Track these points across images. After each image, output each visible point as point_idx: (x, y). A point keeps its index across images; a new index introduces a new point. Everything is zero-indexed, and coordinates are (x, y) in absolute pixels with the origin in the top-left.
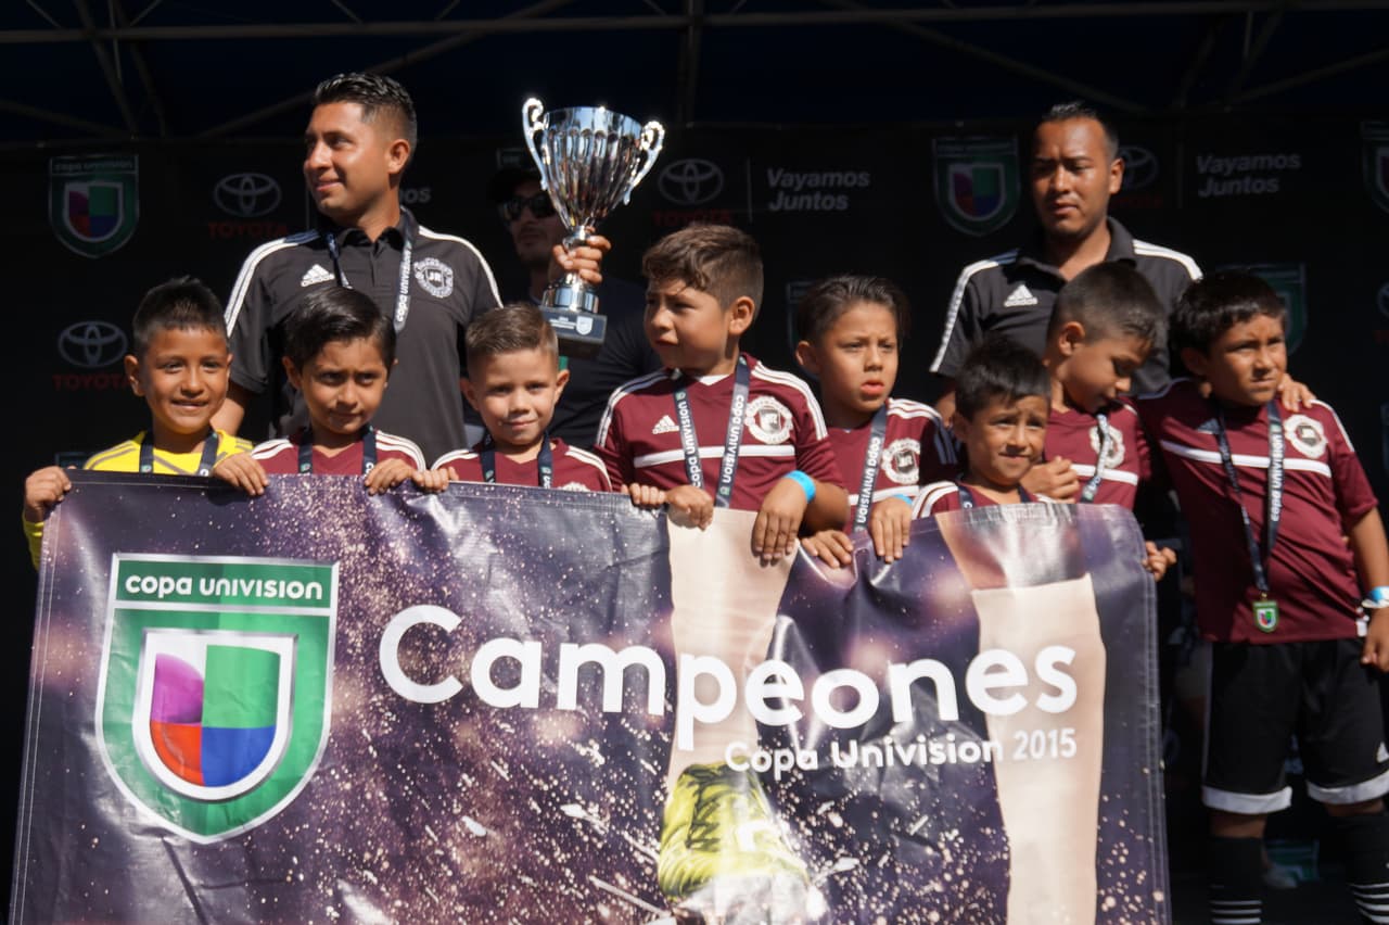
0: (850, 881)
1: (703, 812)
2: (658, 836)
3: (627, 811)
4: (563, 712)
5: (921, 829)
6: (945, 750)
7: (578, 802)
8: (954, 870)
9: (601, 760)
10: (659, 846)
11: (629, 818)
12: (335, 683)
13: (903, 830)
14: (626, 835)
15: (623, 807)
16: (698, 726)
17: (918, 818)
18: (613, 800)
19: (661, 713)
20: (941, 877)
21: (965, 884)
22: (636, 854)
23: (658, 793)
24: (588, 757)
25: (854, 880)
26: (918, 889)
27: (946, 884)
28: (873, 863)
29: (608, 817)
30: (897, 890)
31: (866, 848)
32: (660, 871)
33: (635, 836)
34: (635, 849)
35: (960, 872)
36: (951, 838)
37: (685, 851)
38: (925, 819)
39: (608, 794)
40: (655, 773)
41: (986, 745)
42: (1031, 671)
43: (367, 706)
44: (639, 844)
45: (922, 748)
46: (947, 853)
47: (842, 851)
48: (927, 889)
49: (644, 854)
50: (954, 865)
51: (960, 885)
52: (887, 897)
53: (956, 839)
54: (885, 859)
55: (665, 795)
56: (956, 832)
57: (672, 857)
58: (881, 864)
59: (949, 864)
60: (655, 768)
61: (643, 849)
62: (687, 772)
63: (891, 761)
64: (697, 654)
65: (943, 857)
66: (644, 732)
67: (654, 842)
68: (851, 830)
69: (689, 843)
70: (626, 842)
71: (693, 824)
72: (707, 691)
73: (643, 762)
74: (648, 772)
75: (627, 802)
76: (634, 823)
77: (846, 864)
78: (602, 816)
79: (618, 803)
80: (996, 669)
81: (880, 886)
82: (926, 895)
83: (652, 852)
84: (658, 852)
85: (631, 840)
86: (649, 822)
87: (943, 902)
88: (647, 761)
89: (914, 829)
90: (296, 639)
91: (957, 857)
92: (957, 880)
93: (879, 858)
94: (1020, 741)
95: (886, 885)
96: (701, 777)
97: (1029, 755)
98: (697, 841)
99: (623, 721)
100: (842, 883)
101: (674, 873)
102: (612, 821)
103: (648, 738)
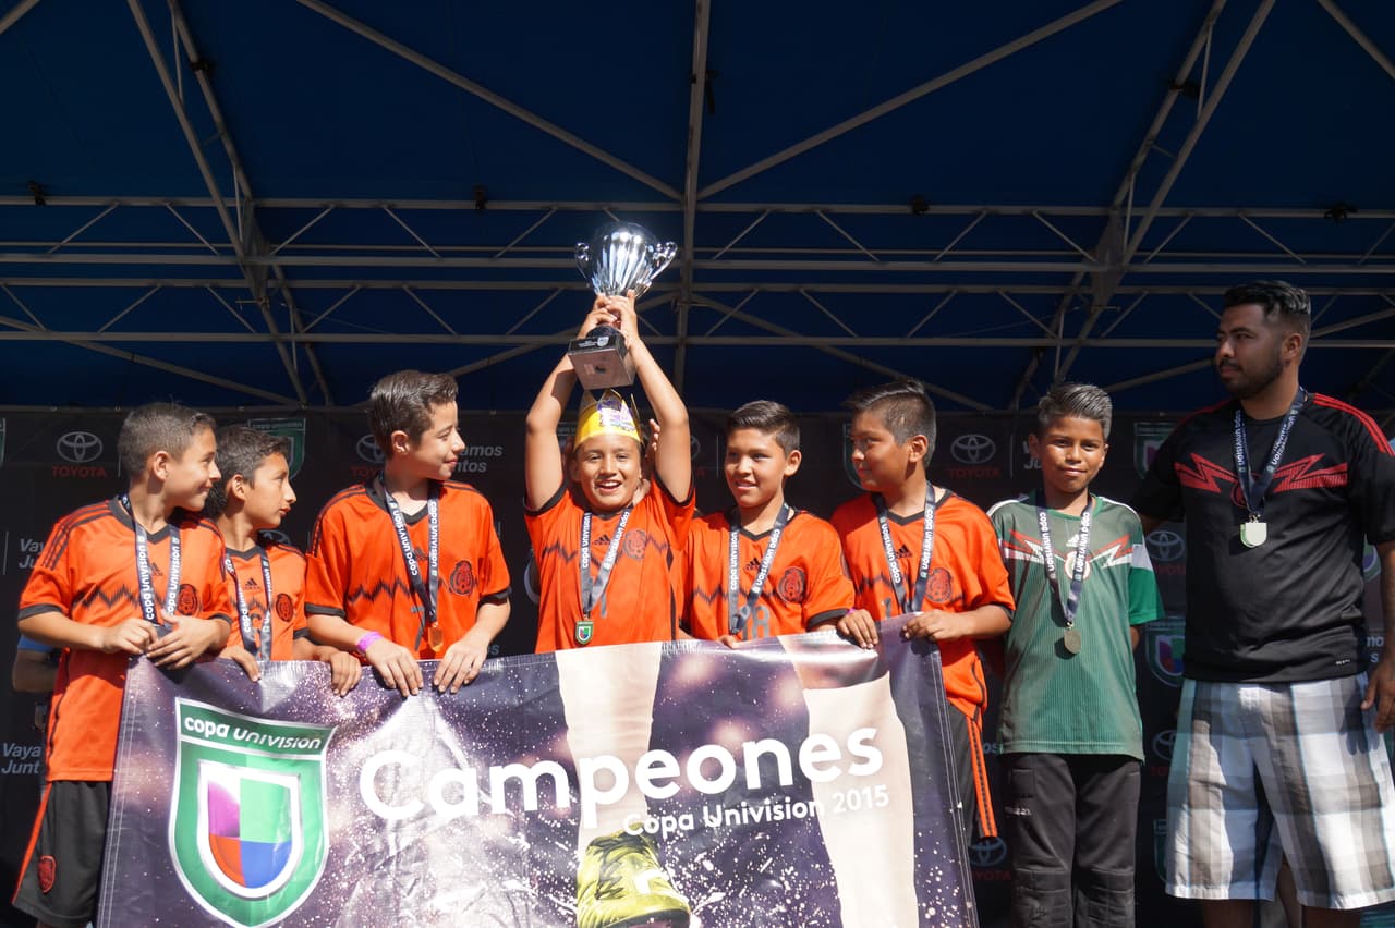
0: (719, 909)
1: (607, 871)
2: (574, 894)
3: (550, 879)
4: (497, 815)
5: (768, 868)
6: (784, 810)
7: (514, 878)
8: (793, 896)
9: (528, 846)
10: (575, 901)
11: (551, 884)
12: (329, 809)
13: (755, 870)
14: (551, 896)
15: (546, 877)
16: (600, 808)
17: (766, 860)
18: (539, 873)
19: (568, 805)
20: (784, 902)
21: (803, 906)
22: (560, 909)
23: (571, 863)
24: (517, 845)
25: (723, 908)
26: (768, 911)
27: (789, 907)
28: (735, 895)
29: (537, 885)
30: (753, 913)
31: (730, 885)
32: (578, 920)
33: (557, 896)
34: (559, 906)
35: (797, 897)
36: (789, 873)
37: (595, 901)
38: (771, 860)
39: (535, 870)
40: (566, 849)
41: (810, 803)
42: (844, 748)
43: (354, 825)
44: (561, 902)
45: (768, 809)
46: (786, 883)
47: (713, 888)
48: (774, 911)
49: (565, 908)
50: (792, 893)
51: (799, 907)
52: (746, 918)
53: (792, 873)
54: (744, 891)
55: (577, 864)
56: (792, 869)
57: (586, 907)
58: (740, 896)
59: (788, 892)
60: (566, 846)
61: (564, 905)
62: (592, 844)
63: (746, 821)
64: (593, 756)
65: (784, 887)
66: (555, 822)
67: (572, 898)
68: (719, 872)
69: (598, 895)
70: (552, 902)
71: (600, 881)
72: (605, 781)
73: (557, 843)
74: (563, 850)
75: (549, 873)
76: (556, 888)
77: (717, 896)
78: (532, 886)
79: (543, 875)
80: (820, 748)
81: (741, 910)
82: (774, 915)
83: (571, 906)
84: (576, 905)
85: (555, 900)
86: (566, 885)
87: (787, 919)
88: (560, 842)
89: (763, 868)
90: (299, 777)
91: (794, 886)
92: (797, 903)
93: (740, 891)
94: (839, 798)
95: (745, 910)
96: (604, 845)
97: (848, 809)
98: (604, 893)
99: (540, 816)
100: (714, 911)
101: (588, 919)
102: (540, 888)
103: (559, 825)
